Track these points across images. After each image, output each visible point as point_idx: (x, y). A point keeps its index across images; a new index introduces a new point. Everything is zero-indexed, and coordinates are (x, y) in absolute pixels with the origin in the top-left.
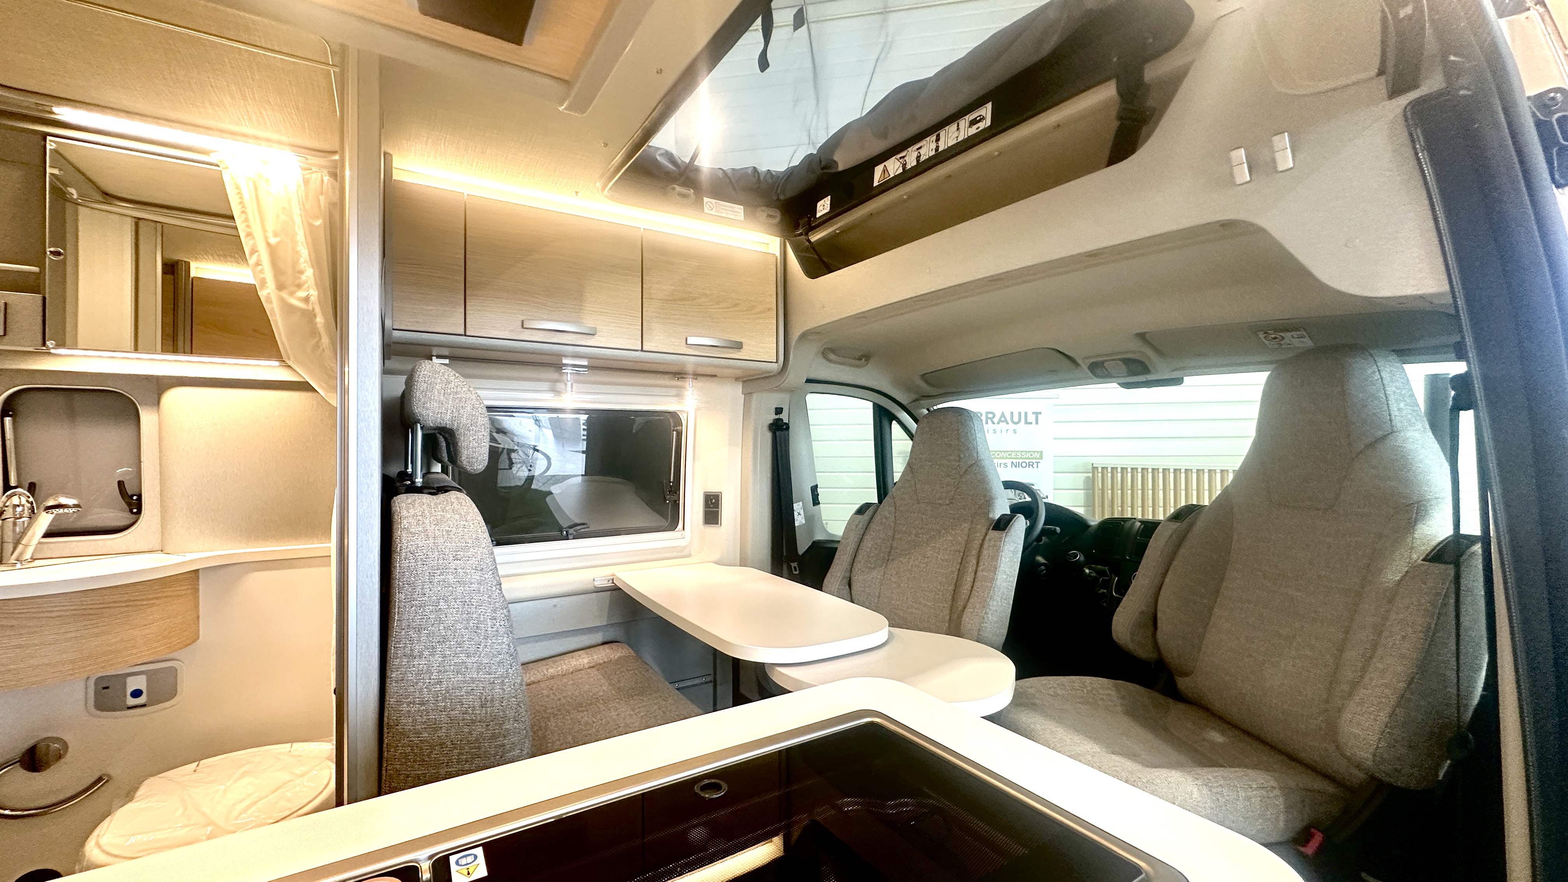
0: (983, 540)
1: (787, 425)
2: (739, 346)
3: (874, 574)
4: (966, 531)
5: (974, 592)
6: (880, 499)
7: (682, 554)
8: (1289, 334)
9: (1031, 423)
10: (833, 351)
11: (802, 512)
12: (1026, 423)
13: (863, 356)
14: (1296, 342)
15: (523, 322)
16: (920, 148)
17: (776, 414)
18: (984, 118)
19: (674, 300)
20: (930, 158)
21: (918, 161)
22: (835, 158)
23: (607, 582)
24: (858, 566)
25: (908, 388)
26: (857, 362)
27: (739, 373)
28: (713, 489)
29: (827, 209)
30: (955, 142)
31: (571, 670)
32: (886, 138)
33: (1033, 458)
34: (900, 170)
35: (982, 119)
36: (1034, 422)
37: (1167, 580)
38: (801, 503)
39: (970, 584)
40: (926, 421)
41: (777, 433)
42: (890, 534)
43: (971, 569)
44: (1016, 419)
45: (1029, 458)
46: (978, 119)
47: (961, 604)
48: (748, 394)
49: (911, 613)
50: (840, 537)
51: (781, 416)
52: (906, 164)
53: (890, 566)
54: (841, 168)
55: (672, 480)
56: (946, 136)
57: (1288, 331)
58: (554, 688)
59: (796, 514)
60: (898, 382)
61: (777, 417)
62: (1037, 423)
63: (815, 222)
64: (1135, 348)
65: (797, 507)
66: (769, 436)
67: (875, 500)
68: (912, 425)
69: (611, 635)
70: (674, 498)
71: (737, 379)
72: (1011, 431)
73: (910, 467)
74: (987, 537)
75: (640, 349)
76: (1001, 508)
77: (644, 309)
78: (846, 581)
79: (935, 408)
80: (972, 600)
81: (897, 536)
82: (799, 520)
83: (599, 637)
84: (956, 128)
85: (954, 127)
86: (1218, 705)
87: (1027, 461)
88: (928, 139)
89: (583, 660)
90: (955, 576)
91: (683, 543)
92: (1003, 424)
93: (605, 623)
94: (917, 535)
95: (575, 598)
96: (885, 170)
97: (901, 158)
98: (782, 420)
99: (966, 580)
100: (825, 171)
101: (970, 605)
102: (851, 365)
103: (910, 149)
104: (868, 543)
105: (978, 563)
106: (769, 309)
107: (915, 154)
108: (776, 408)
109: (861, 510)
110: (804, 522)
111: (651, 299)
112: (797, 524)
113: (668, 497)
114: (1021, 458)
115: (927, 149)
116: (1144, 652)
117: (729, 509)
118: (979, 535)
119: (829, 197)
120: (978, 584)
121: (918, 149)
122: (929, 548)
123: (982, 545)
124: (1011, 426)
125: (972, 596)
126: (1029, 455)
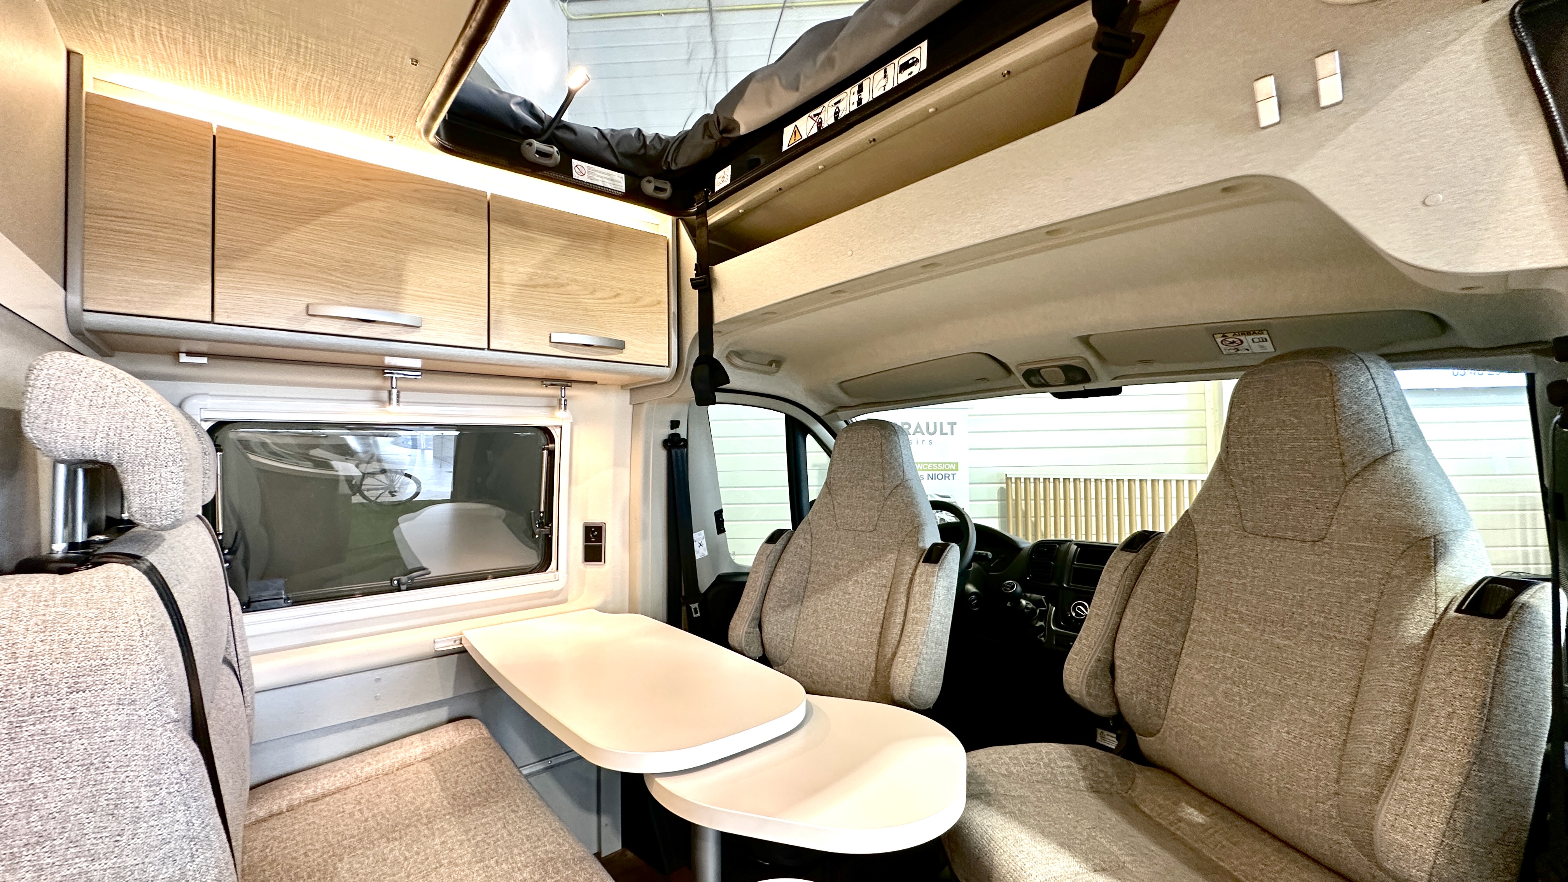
0: (913, 574)
1: (686, 441)
2: (620, 346)
3: (789, 613)
4: (893, 563)
5: (904, 638)
6: (796, 523)
7: (557, 599)
8: (1250, 338)
9: (946, 434)
10: (739, 354)
11: (704, 542)
12: (942, 434)
13: (774, 361)
14: (1256, 348)
15: (308, 307)
16: (839, 102)
17: (672, 428)
18: (917, 61)
19: (535, 286)
20: (852, 114)
21: (836, 118)
22: (737, 117)
23: (452, 643)
24: (768, 604)
25: (821, 396)
26: (767, 368)
27: (626, 379)
28: (594, 519)
29: (728, 181)
30: (882, 92)
31: (397, 765)
32: (797, 89)
33: (949, 470)
34: (815, 130)
35: (916, 61)
36: (949, 432)
37: (1125, 622)
38: (702, 532)
39: (899, 627)
40: (845, 435)
41: (673, 452)
42: (806, 565)
43: (900, 609)
44: (931, 430)
45: (945, 470)
46: (911, 62)
47: (889, 651)
48: (636, 405)
49: (832, 660)
50: (749, 568)
51: (677, 431)
52: (821, 123)
53: (806, 604)
54: (743, 131)
55: (542, 509)
56: (871, 85)
57: (1249, 334)
58: (363, 801)
59: (696, 545)
60: (812, 392)
61: (673, 431)
62: (952, 434)
63: (712, 197)
64: (1077, 354)
65: (699, 537)
66: (663, 454)
67: (788, 525)
68: (830, 440)
69: (460, 708)
70: (545, 531)
71: (623, 387)
72: (926, 443)
73: (828, 487)
74: (918, 571)
75: (486, 347)
76: (932, 537)
77: (491, 296)
78: (757, 622)
79: (854, 420)
80: (902, 648)
81: (814, 569)
82: (701, 551)
83: (443, 713)
84: (883, 76)
85: (880, 74)
86: (1193, 775)
87: (943, 473)
88: (848, 91)
89: (416, 748)
90: (881, 616)
91: (556, 587)
92: (918, 435)
93: (450, 695)
94: (836, 567)
95: (407, 666)
96: (796, 131)
97: (815, 115)
98: (678, 435)
99: (895, 622)
100: (724, 135)
101: (900, 654)
102: (760, 372)
103: (826, 104)
104: (780, 577)
105: (908, 601)
106: (659, 303)
107: (832, 110)
108: (672, 422)
109: (773, 538)
110: (706, 553)
111: (502, 283)
112: (698, 557)
113: (537, 530)
114: (937, 470)
115: (847, 101)
116: (1102, 708)
117: (612, 543)
118: (908, 569)
119: (730, 167)
120: (909, 628)
121: (835, 104)
122: (850, 583)
123: (911, 581)
124: (927, 437)
125: (902, 642)
126: (945, 466)
